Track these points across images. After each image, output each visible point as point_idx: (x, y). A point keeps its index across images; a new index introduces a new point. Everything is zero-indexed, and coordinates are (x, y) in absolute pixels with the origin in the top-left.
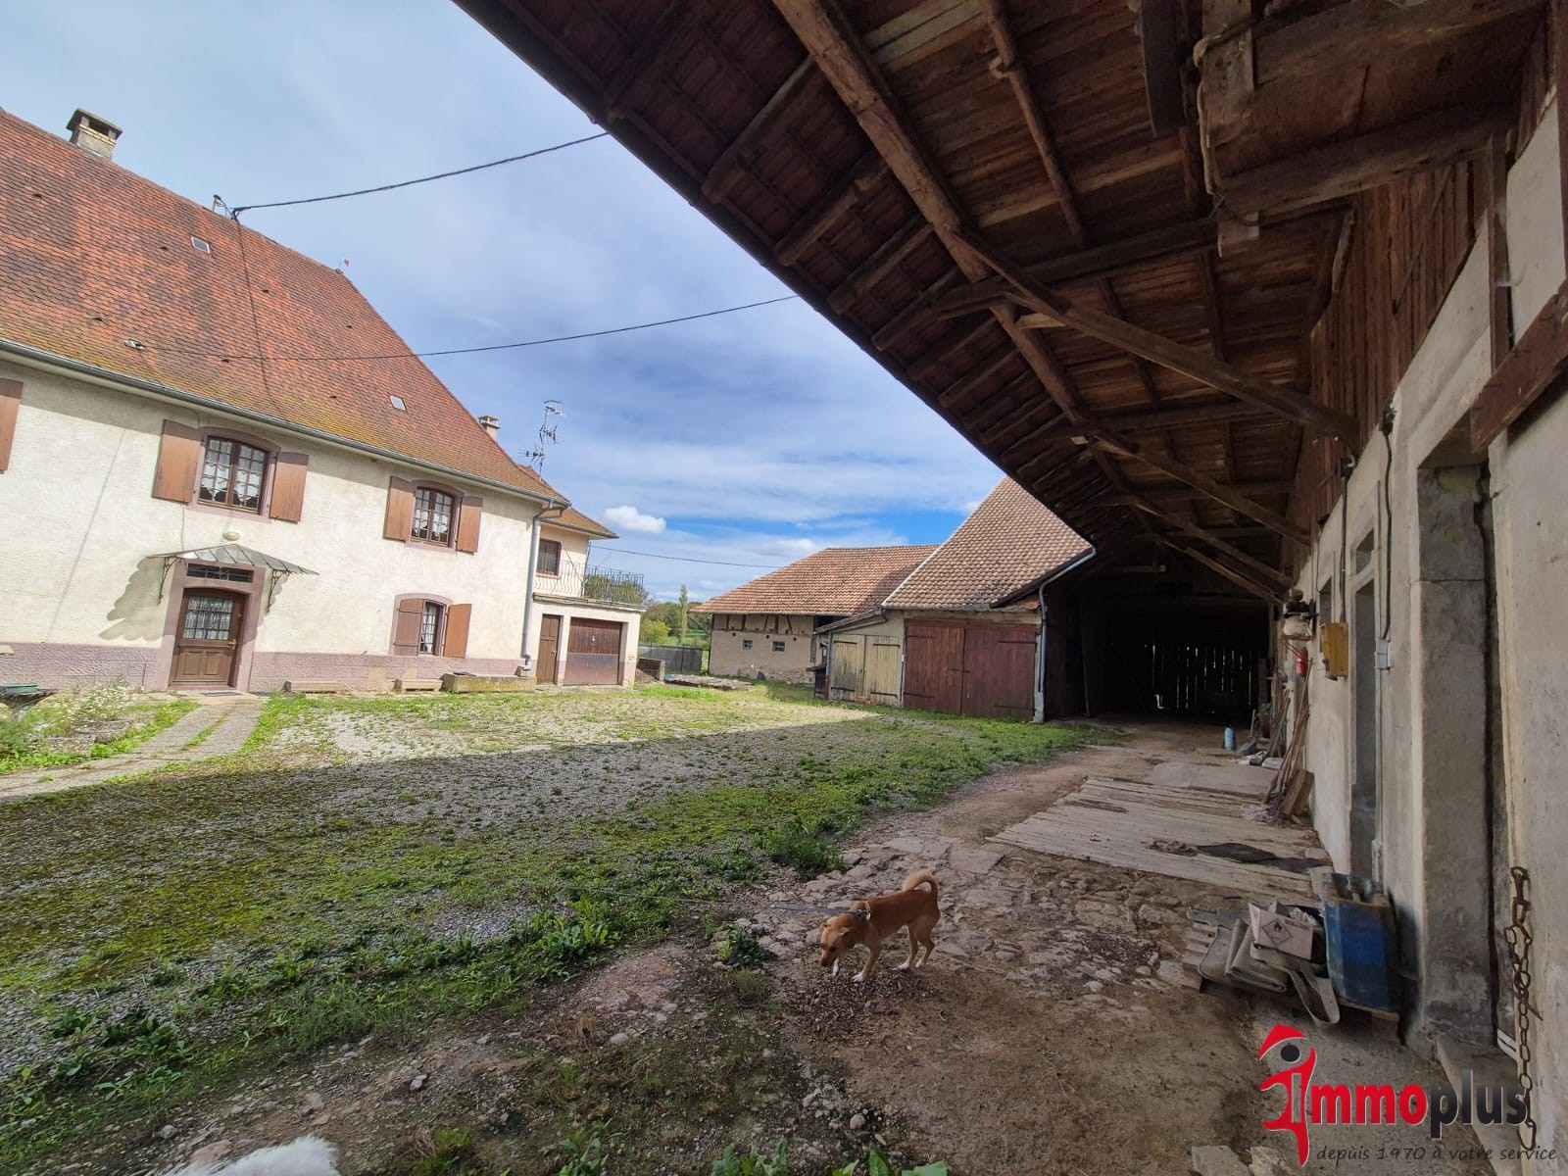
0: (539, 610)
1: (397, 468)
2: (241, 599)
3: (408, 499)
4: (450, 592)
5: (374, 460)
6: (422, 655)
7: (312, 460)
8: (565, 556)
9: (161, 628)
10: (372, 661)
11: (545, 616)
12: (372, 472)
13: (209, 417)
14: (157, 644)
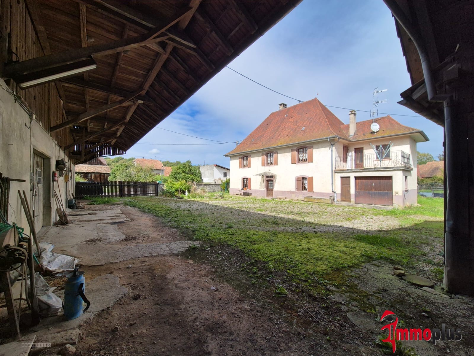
0: (338, 176)
1: (293, 147)
2: (272, 181)
3: (295, 153)
4: (308, 175)
5: (288, 147)
6: (304, 192)
7: (278, 152)
8: (366, 152)
9: (264, 187)
10: (293, 193)
11: (341, 177)
12: (288, 150)
13: (266, 151)
14: (264, 189)
